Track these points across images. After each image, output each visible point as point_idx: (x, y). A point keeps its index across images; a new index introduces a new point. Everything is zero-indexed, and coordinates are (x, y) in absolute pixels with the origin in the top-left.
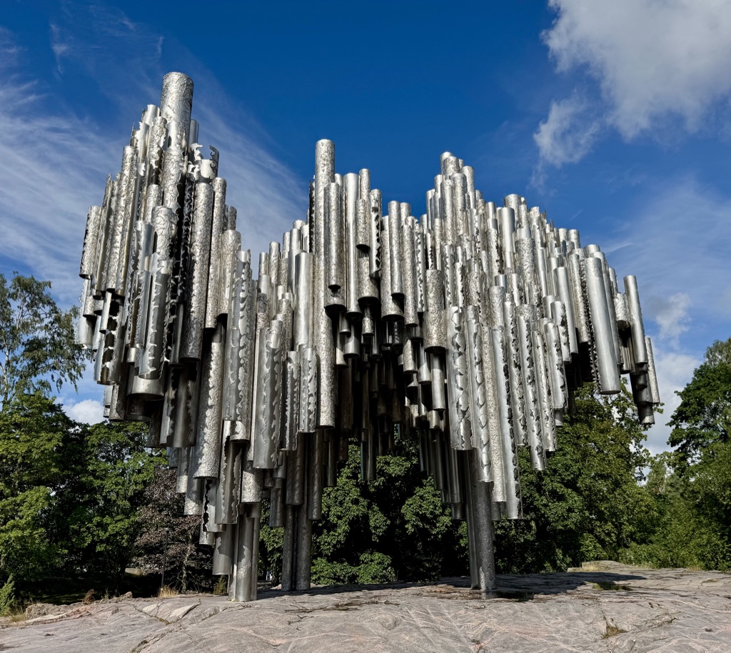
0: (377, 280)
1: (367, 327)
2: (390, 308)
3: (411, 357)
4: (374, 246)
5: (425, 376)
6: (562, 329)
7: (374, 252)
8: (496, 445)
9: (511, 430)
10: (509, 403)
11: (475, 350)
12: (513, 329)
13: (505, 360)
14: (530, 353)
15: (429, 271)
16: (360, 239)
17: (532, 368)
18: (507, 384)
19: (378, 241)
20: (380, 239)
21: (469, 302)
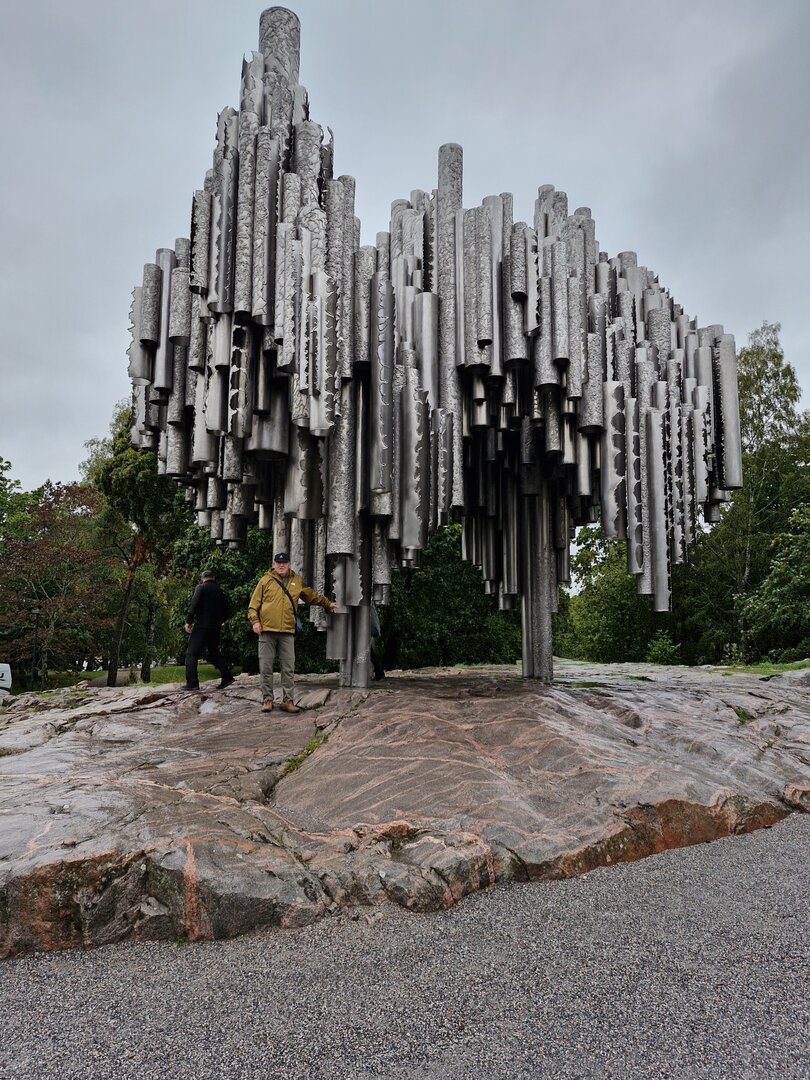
1: (510, 395)
3: (557, 435)
4: (533, 296)
7: (533, 303)
8: (646, 536)
9: (667, 522)
10: (666, 493)
11: (634, 433)
12: (668, 412)
13: (663, 446)
14: (680, 441)
15: (590, 335)
16: (519, 285)
17: (680, 458)
18: (665, 473)
19: (538, 290)
20: (540, 288)
21: (616, 377)
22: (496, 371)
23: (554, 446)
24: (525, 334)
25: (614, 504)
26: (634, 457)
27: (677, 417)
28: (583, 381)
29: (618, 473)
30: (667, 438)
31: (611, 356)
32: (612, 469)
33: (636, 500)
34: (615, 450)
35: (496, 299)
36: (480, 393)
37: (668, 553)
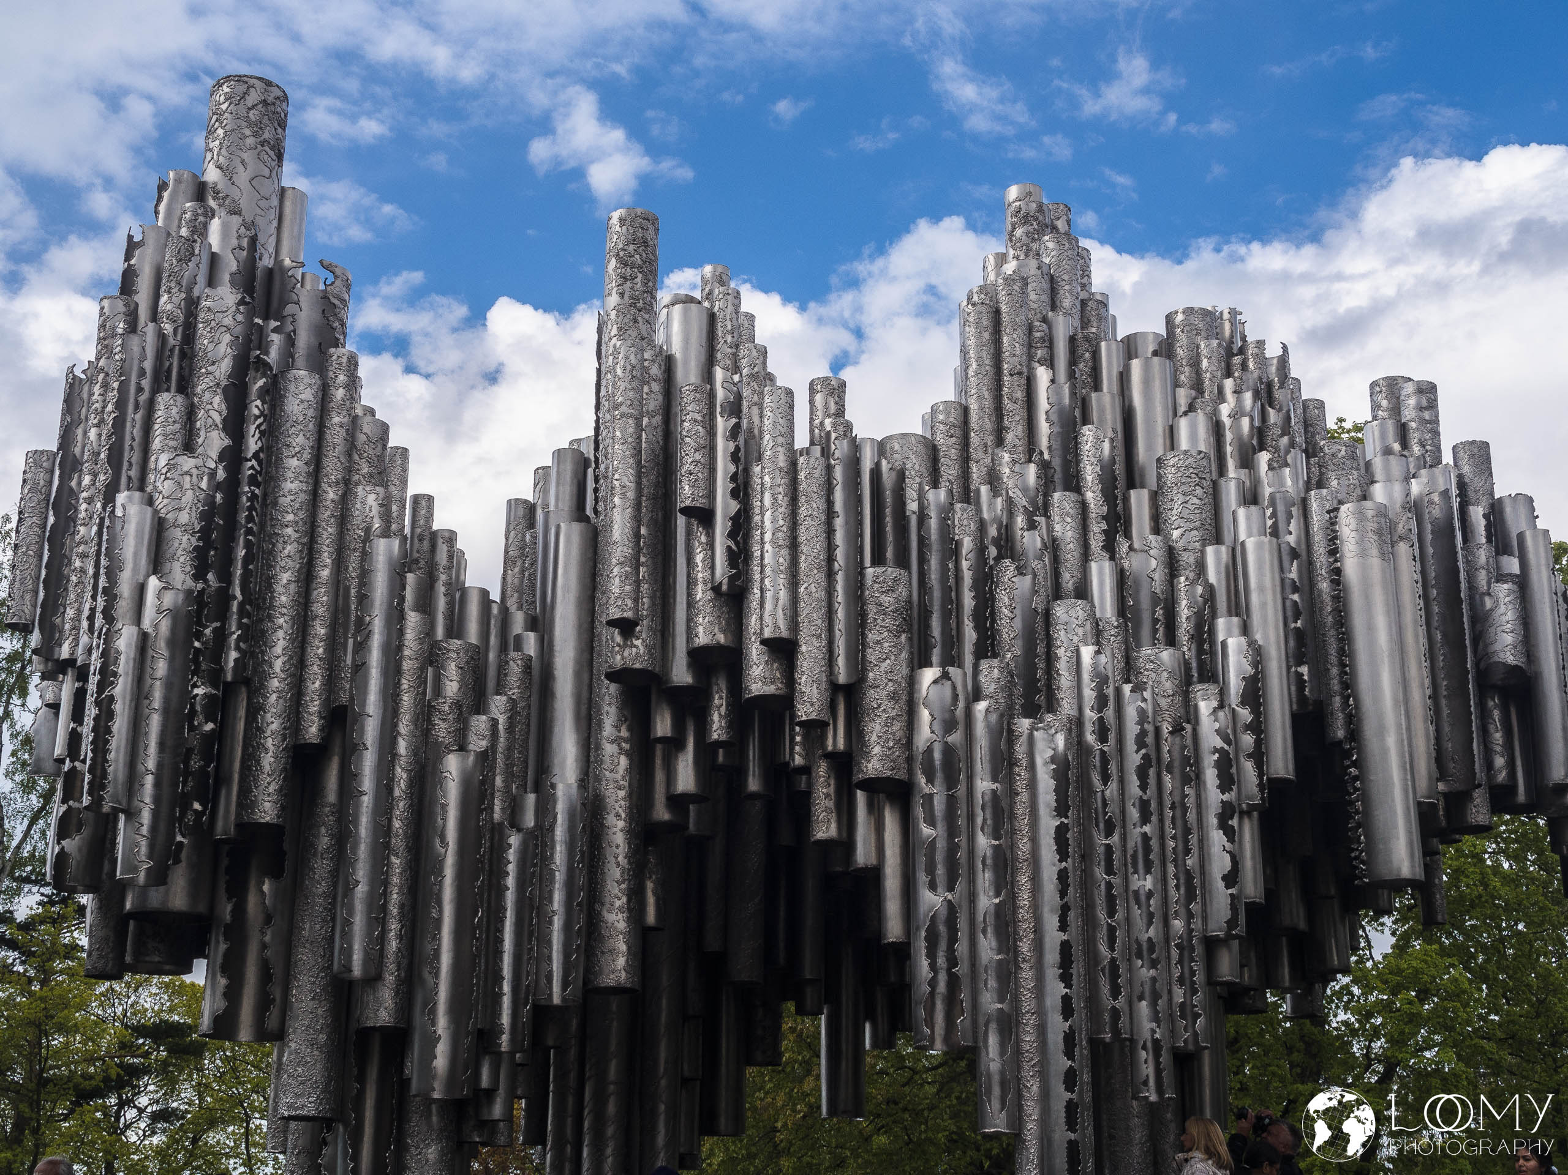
0: (734, 598)
2: (762, 678)
4: (724, 506)
5: (863, 855)
6: (1245, 715)
7: (721, 526)
8: (1029, 1038)
9: (1066, 1000)
10: (1063, 927)
11: (984, 785)
12: (1101, 720)
13: (1061, 809)
14: (1143, 787)
15: (870, 572)
16: (687, 493)
17: (1147, 829)
18: (1062, 876)
19: (735, 494)
20: (742, 489)
21: (987, 647)
22: (681, 674)
23: (827, 831)
24: (716, 589)
25: (924, 964)
26: (984, 842)
27: (1132, 729)
28: (842, 679)
29: (933, 887)
30: (1096, 779)
31: (968, 601)
32: (922, 878)
33: (988, 949)
34: (926, 831)
35: (681, 521)
36: (663, 726)
37: (1070, 1079)
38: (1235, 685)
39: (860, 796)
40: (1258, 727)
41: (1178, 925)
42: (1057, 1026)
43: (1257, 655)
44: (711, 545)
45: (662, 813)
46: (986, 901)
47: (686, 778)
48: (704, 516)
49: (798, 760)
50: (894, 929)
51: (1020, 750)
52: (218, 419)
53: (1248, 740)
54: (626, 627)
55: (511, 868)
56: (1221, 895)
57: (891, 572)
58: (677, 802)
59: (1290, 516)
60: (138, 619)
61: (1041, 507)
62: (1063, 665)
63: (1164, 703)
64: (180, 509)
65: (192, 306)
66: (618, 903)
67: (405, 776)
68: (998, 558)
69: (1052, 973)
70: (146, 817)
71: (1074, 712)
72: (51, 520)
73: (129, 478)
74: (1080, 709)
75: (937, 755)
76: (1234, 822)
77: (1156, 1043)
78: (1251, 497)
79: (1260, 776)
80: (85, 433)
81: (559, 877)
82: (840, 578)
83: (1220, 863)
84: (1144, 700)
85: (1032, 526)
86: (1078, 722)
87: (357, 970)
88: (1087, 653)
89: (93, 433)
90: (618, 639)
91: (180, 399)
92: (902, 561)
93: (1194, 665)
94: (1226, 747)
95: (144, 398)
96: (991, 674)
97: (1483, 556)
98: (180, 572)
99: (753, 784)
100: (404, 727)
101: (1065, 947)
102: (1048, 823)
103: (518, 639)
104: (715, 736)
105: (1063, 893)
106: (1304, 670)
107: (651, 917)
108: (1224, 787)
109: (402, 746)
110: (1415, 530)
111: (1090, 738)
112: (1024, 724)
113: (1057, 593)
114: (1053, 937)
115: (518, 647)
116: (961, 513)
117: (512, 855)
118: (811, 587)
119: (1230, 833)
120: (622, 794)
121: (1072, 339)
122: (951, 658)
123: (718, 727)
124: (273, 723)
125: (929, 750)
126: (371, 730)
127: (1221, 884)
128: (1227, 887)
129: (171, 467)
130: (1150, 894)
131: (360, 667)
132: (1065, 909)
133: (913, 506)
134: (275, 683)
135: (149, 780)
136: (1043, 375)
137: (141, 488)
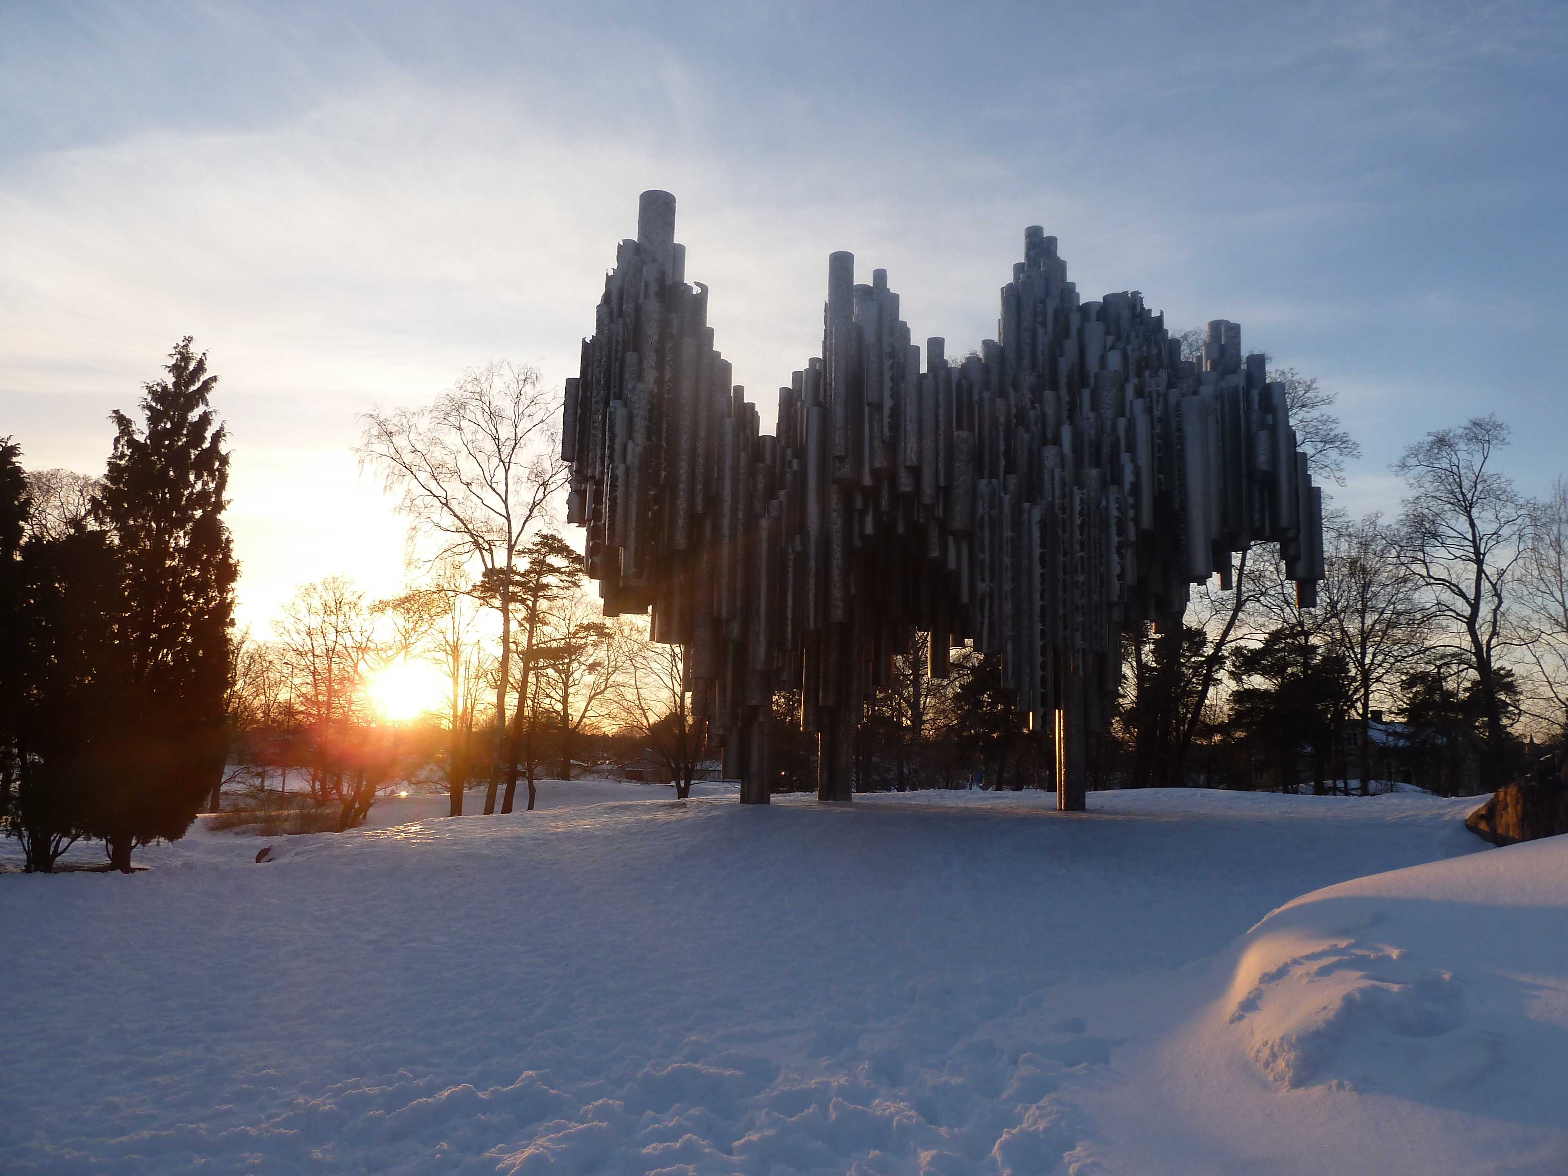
0: (892, 446)
1: (884, 504)
2: (905, 484)
3: (936, 541)
4: (888, 403)
5: (952, 564)
6: (1131, 501)
7: (886, 411)
8: (1026, 647)
9: (1042, 631)
10: (1042, 599)
11: (1008, 534)
12: (1063, 504)
13: (1043, 545)
14: (1081, 535)
15: (955, 434)
16: (871, 396)
17: (1082, 554)
18: (1042, 576)
19: (892, 396)
20: (896, 395)
21: (1010, 468)
22: (867, 481)
23: (935, 553)
24: (884, 442)
25: (978, 615)
26: (1007, 561)
27: (1078, 508)
28: (942, 484)
29: (983, 580)
30: (1060, 533)
31: (1002, 446)
32: (978, 577)
33: (1008, 607)
34: (980, 555)
35: (866, 408)
36: (859, 505)
37: (1043, 666)
38: (1127, 487)
39: (950, 538)
40: (1137, 506)
41: (1095, 598)
42: (1038, 643)
43: (1137, 473)
44: (881, 421)
45: (857, 543)
46: (1007, 587)
47: (869, 528)
48: (878, 407)
49: (922, 520)
50: (965, 598)
51: (1025, 517)
52: (653, 364)
53: (1131, 513)
54: (842, 459)
55: (791, 570)
56: (1116, 584)
57: (964, 434)
58: (864, 537)
59: (1158, 402)
60: (624, 461)
61: (1037, 399)
62: (1046, 477)
63: (1093, 494)
64: (639, 408)
65: (638, 309)
66: (838, 585)
67: (741, 527)
68: (1016, 425)
69: (1037, 619)
70: (632, 549)
71: (1050, 499)
72: (579, 411)
73: (614, 392)
74: (1053, 497)
75: (986, 519)
76: (1123, 551)
77: (1084, 650)
78: (1140, 392)
79: (1137, 529)
80: (593, 369)
81: (813, 573)
82: (942, 437)
83: (1117, 570)
84: (1083, 494)
85: (1033, 408)
86: (1052, 503)
87: (724, 614)
88: (1058, 472)
89: (596, 371)
90: (838, 464)
91: (636, 354)
92: (971, 429)
93: (1109, 474)
94: (1121, 516)
95: (619, 355)
96: (1012, 479)
97: (1255, 416)
98: (640, 437)
99: (901, 530)
100: (741, 506)
101: (1043, 608)
102: (1037, 551)
103: (790, 462)
104: (883, 509)
105: (1042, 584)
106: (1161, 476)
107: (853, 591)
108: (1119, 535)
109: (740, 515)
110: (1219, 408)
111: (1057, 511)
112: (1026, 505)
113: (1044, 442)
114: (1038, 604)
115: (790, 466)
116: (1000, 403)
117: (791, 564)
118: (928, 442)
119: (1121, 556)
120: (839, 535)
121: (1056, 311)
122: (994, 475)
123: (884, 505)
124: (682, 504)
125: (982, 517)
126: (727, 507)
127: (1116, 579)
128: (1118, 580)
129: (634, 388)
130: (1083, 583)
131: (721, 478)
132: (1043, 591)
133: (976, 397)
134: (682, 486)
135: (633, 533)
136: (1040, 330)
137: (620, 398)
